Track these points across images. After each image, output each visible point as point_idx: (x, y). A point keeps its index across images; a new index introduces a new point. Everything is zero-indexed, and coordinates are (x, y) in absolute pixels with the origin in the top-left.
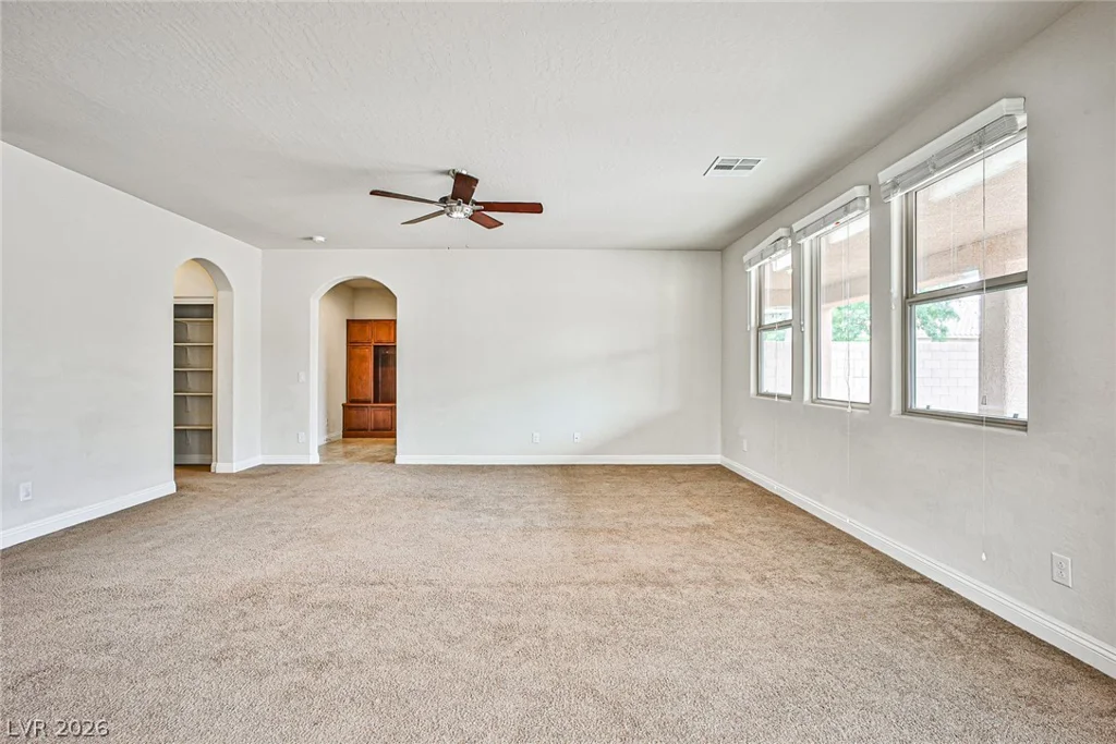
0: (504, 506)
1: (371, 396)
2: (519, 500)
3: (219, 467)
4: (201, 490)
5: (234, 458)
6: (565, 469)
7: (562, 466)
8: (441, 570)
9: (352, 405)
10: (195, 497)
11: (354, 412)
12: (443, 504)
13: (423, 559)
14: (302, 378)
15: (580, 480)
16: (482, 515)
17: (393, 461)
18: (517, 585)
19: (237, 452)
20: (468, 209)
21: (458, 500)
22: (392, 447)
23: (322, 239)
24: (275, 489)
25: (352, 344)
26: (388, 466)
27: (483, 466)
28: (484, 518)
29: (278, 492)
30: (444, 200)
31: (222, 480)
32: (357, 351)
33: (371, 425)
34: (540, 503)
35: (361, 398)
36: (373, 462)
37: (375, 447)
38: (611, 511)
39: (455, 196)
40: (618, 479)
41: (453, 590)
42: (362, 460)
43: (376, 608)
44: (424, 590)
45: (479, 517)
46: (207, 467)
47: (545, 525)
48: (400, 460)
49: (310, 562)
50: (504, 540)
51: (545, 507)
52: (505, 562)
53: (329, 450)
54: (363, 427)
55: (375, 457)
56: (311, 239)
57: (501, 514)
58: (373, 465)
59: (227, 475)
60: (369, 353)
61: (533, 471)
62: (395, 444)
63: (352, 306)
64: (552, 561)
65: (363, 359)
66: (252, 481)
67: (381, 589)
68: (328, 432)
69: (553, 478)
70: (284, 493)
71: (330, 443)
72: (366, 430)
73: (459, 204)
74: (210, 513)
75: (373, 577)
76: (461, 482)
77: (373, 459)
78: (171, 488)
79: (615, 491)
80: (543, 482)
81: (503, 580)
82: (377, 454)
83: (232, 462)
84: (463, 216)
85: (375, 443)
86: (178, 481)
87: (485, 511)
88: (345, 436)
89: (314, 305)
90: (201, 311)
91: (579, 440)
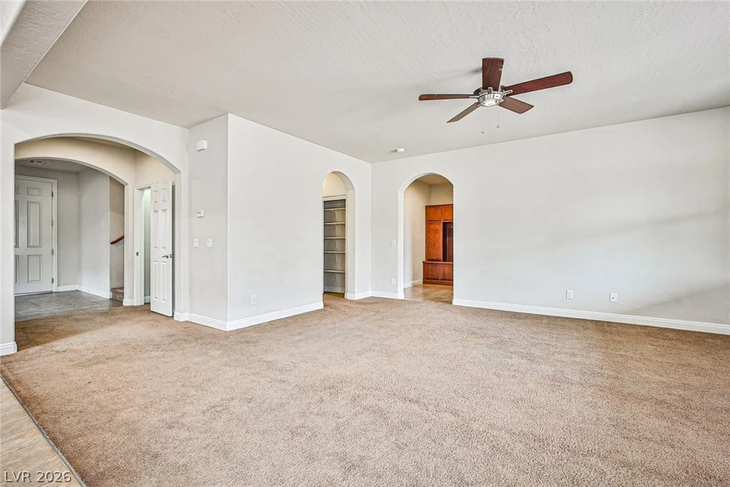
0: (536, 351)
1: (441, 257)
2: (551, 349)
3: (348, 296)
4: (335, 308)
5: (356, 291)
6: (601, 326)
7: (597, 322)
8: (468, 403)
9: (429, 262)
10: (330, 312)
11: (430, 267)
12: (482, 341)
13: (456, 387)
14: (394, 243)
15: (617, 338)
16: (514, 356)
17: (451, 303)
18: (540, 440)
19: (359, 287)
20: (498, 96)
21: (494, 340)
22: (451, 292)
23: (402, 150)
24: (372, 313)
25: (429, 222)
26: (447, 306)
27: (520, 314)
28: (515, 360)
29: (374, 315)
30: (477, 92)
31: (348, 304)
32: (432, 226)
33: (441, 276)
34: (574, 355)
35: (434, 258)
36: (438, 302)
37: (440, 291)
38: (657, 378)
39: (485, 87)
40: (666, 343)
41: (475, 427)
42: (431, 300)
43: (406, 424)
44: (449, 418)
45: (511, 358)
46: (342, 295)
47: (576, 379)
48: (456, 302)
49: (374, 371)
50: (531, 385)
51: (577, 360)
52: (530, 410)
53: (413, 291)
54: (436, 277)
55: (440, 298)
56: (396, 151)
57: (531, 358)
58: (437, 304)
59: (351, 301)
60: (440, 227)
61: (567, 323)
62: (453, 290)
63: (429, 197)
64: (584, 421)
65: (436, 231)
66: (362, 306)
67: (416, 407)
68: (413, 279)
69: (587, 332)
70: (378, 317)
71: (415, 286)
72: (437, 279)
73: (490, 93)
74: (334, 323)
75: (412, 395)
76: (500, 325)
77: (438, 300)
78: (321, 306)
79: (663, 356)
80: (576, 334)
81: (525, 430)
82: (442, 297)
83: (354, 293)
84: (494, 103)
85: (442, 289)
86: (326, 302)
87: (515, 353)
88: (424, 283)
89: (401, 195)
90: (340, 204)
91: (615, 300)
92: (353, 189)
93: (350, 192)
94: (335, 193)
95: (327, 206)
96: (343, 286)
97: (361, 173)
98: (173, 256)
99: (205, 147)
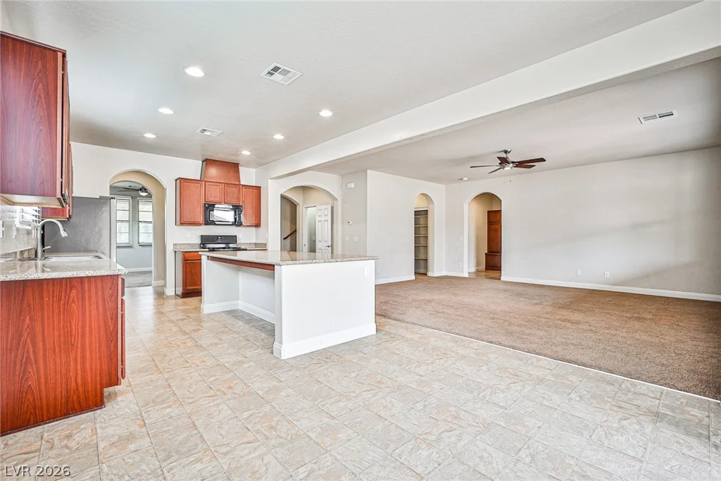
0: (536, 297)
3: (430, 274)
4: (423, 280)
5: (435, 271)
9: (489, 254)
11: (491, 257)
15: (595, 296)
17: (500, 279)
19: (438, 268)
21: (516, 293)
22: (499, 274)
23: (466, 179)
25: (490, 223)
26: (497, 281)
27: (544, 285)
31: (431, 279)
32: (493, 226)
35: (491, 250)
38: (591, 306)
40: (623, 298)
42: (487, 278)
46: (425, 274)
47: (547, 304)
48: (503, 279)
50: (521, 304)
51: (557, 300)
54: (494, 265)
56: (462, 179)
57: (531, 299)
58: (491, 280)
59: (432, 277)
60: (499, 227)
62: (501, 273)
63: (488, 205)
65: (496, 230)
66: (440, 279)
68: (477, 266)
69: (579, 293)
71: (478, 272)
72: (496, 266)
73: (506, 165)
76: (525, 289)
77: (493, 278)
78: (413, 278)
79: (609, 301)
80: (570, 294)
82: (495, 276)
85: (495, 272)
86: (416, 277)
87: (525, 297)
88: (486, 269)
89: (466, 206)
90: (423, 213)
91: (608, 276)
92: (433, 203)
93: (431, 205)
94: (422, 206)
95: (417, 213)
96: (426, 268)
97: (438, 192)
98: (332, 246)
99: (353, 187)
